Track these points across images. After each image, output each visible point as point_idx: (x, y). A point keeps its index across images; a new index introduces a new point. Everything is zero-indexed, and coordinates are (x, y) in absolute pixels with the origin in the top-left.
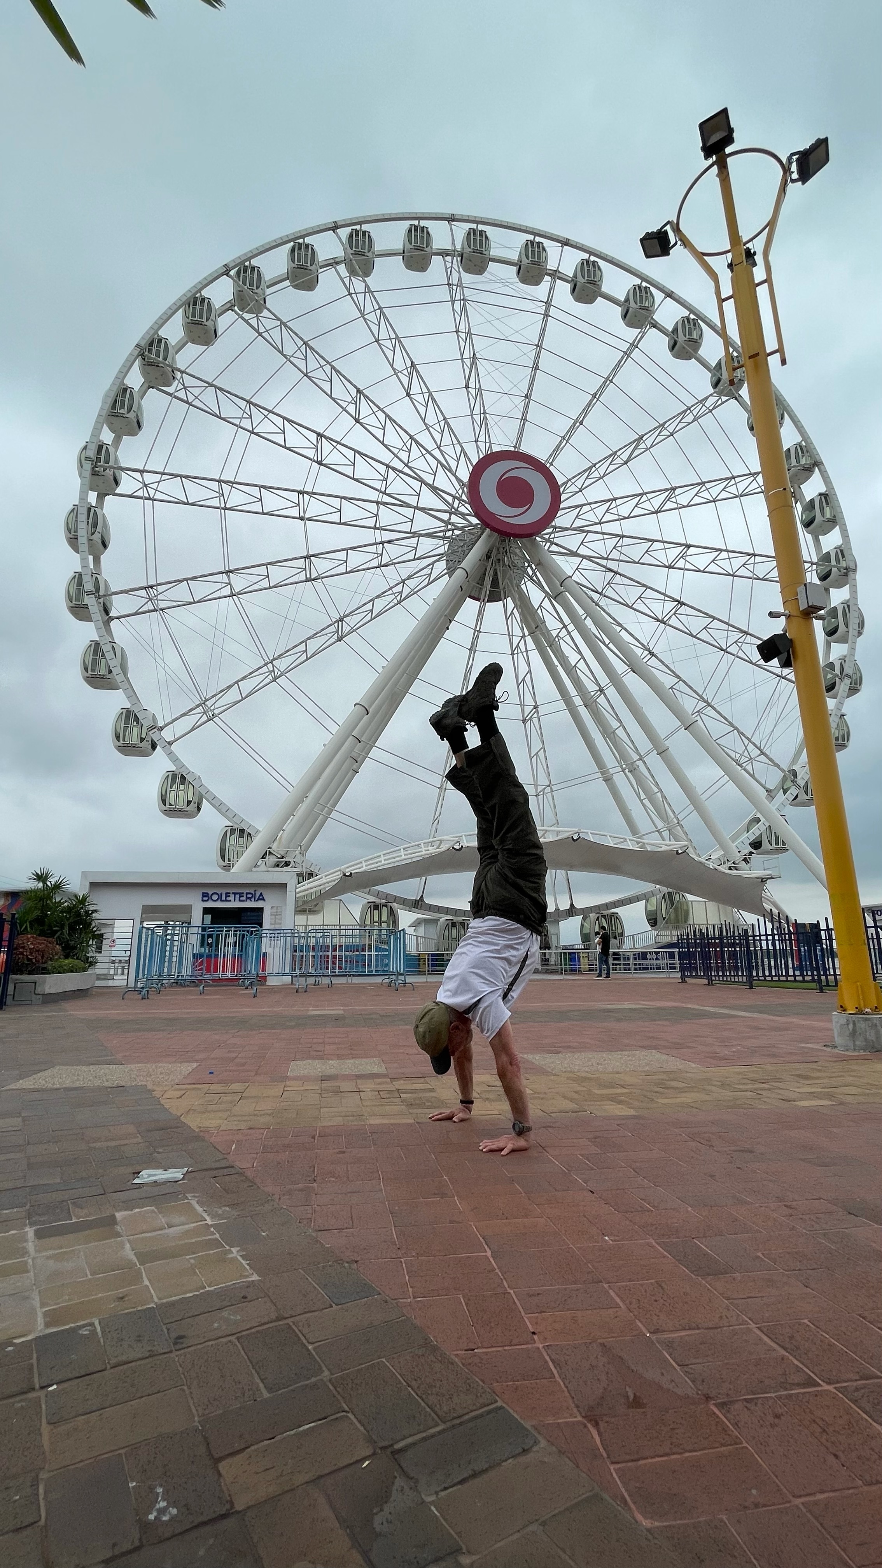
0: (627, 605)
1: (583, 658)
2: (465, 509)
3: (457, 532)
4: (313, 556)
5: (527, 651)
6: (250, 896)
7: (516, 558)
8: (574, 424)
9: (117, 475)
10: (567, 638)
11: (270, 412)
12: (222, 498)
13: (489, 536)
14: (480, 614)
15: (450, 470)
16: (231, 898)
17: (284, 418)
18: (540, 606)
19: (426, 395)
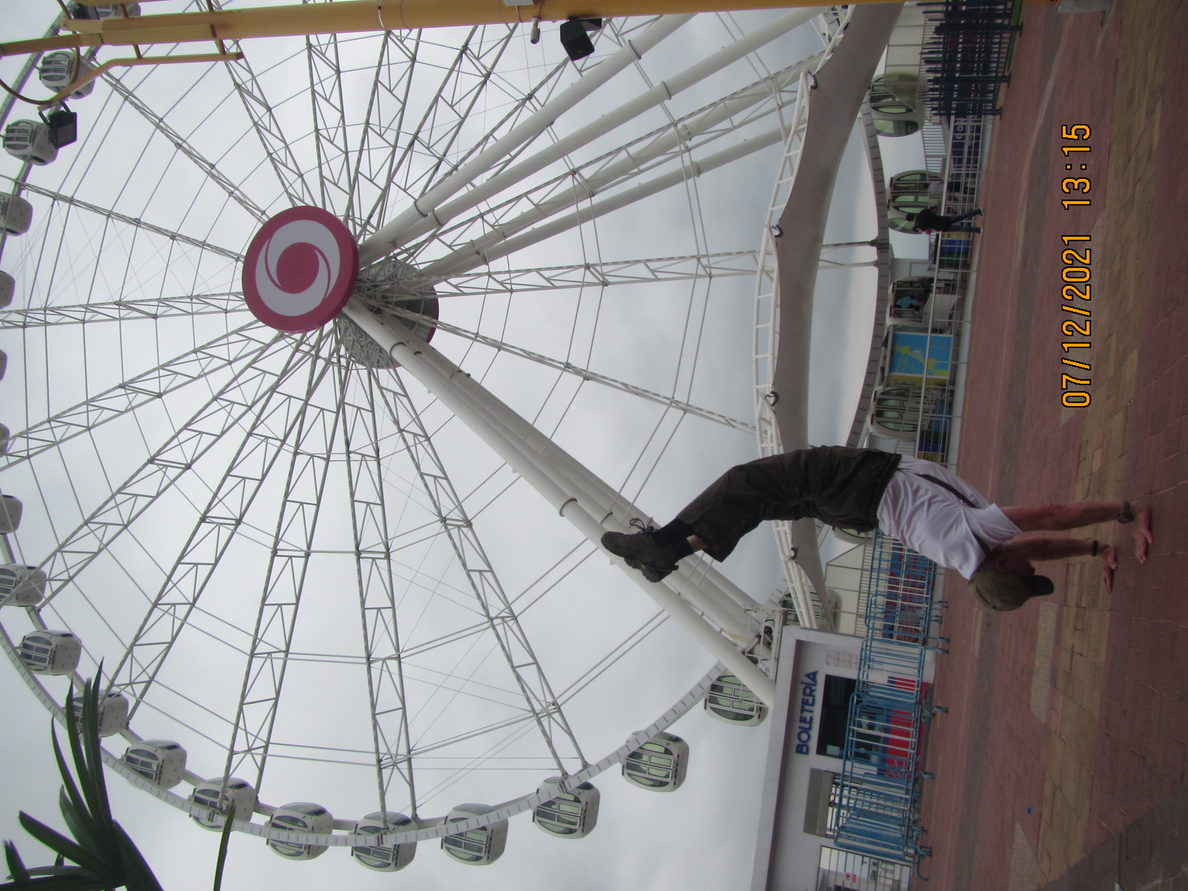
0: (460, 125)
1: (526, 194)
2: (313, 336)
3: (343, 352)
4: (357, 546)
5: (509, 272)
6: (808, 691)
7: (382, 273)
8: (213, 176)
9: (235, 783)
10: (498, 213)
11: (169, 578)
12: (273, 655)
13: (352, 308)
14: (455, 330)
15: (263, 350)
16: (808, 715)
17: (179, 562)
18: (450, 246)
19: (163, 372)
